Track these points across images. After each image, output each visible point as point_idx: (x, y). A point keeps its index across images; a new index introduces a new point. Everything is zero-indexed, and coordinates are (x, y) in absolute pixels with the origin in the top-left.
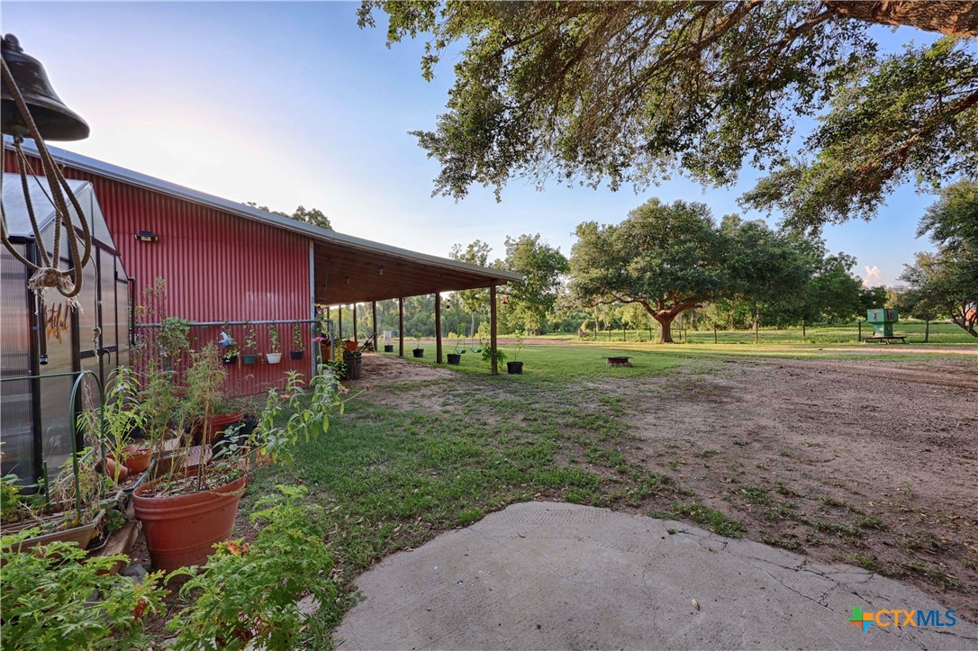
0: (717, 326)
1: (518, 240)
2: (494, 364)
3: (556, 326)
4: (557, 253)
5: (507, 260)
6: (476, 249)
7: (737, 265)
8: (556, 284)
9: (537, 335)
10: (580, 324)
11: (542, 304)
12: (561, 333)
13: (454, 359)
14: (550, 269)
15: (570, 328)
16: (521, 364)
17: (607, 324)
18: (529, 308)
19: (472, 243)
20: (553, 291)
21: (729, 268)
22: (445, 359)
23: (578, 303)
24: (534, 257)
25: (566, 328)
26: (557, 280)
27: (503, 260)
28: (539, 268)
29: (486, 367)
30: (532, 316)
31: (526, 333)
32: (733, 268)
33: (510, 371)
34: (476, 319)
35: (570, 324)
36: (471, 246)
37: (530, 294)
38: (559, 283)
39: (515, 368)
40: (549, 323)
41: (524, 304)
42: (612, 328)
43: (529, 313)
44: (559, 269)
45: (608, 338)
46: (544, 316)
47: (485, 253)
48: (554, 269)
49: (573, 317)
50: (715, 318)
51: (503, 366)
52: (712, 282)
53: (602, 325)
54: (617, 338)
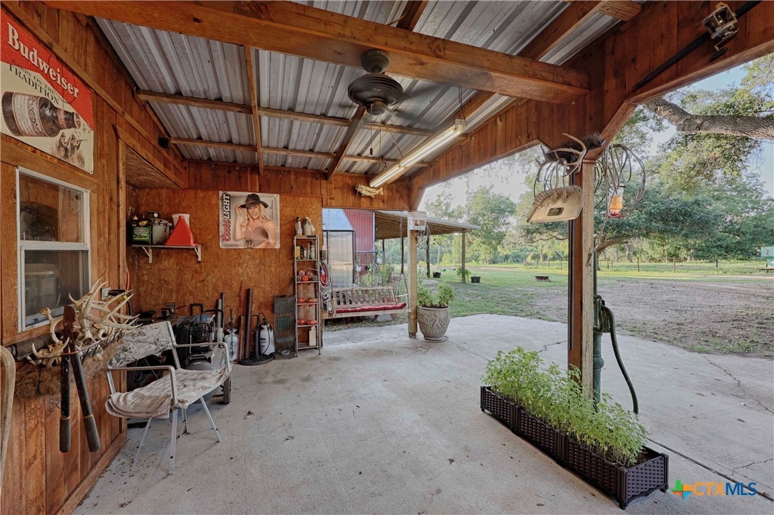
0: (653, 259)
1: (475, 190)
2: (463, 277)
3: (506, 258)
4: (508, 199)
5: (466, 206)
6: (442, 198)
7: (653, 211)
8: (506, 224)
9: (489, 264)
10: (527, 256)
11: (494, 239)
12: (511, 263)
13: (437, 275)
14: (502, 212)
15: (517, 259)
16: (479, 278)
17: (550, 256)
18: (484, 243)
19: (440, 194)
20: (503, 229)
21: (646, 213)
22: (431, 274)
23: (522, 240)
24: (489, 203)
25: (515, 259)
26: (507, 221)
27: (463, 205)
28: (493, 211)
29: (459, 278)
30: (486, 249)
31: (481, 262)
32: (650, 214)
33: (473, 282)
34: (441, 250)
35: (519, 256)
36: (439, 196)
37: (485, 232)
38: (509, 223)
39: (476, 280)
40: (500, 255)
41: (480, 239)
42: (554, 259)
43: (484, 246)
44: (509, 212)
45: (547, 267)
46: (496, 249)
47: (449, 201)
48: (505, 212)
49: (522, 250)
50: (651, 252)
51: (468, 279)
52: (629, 225)
53: (545, 257)
54: (555, 267)
